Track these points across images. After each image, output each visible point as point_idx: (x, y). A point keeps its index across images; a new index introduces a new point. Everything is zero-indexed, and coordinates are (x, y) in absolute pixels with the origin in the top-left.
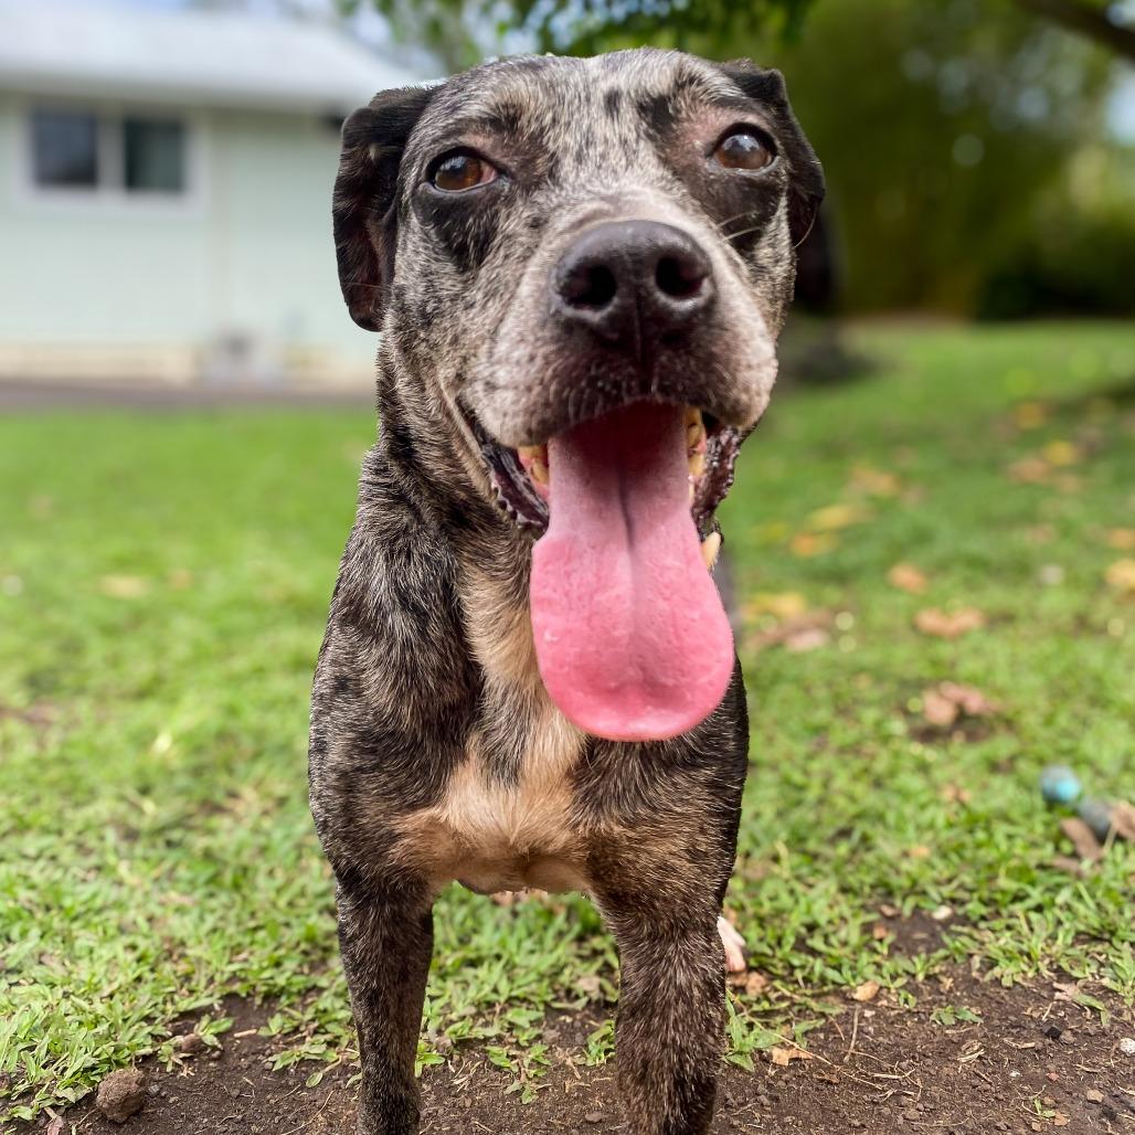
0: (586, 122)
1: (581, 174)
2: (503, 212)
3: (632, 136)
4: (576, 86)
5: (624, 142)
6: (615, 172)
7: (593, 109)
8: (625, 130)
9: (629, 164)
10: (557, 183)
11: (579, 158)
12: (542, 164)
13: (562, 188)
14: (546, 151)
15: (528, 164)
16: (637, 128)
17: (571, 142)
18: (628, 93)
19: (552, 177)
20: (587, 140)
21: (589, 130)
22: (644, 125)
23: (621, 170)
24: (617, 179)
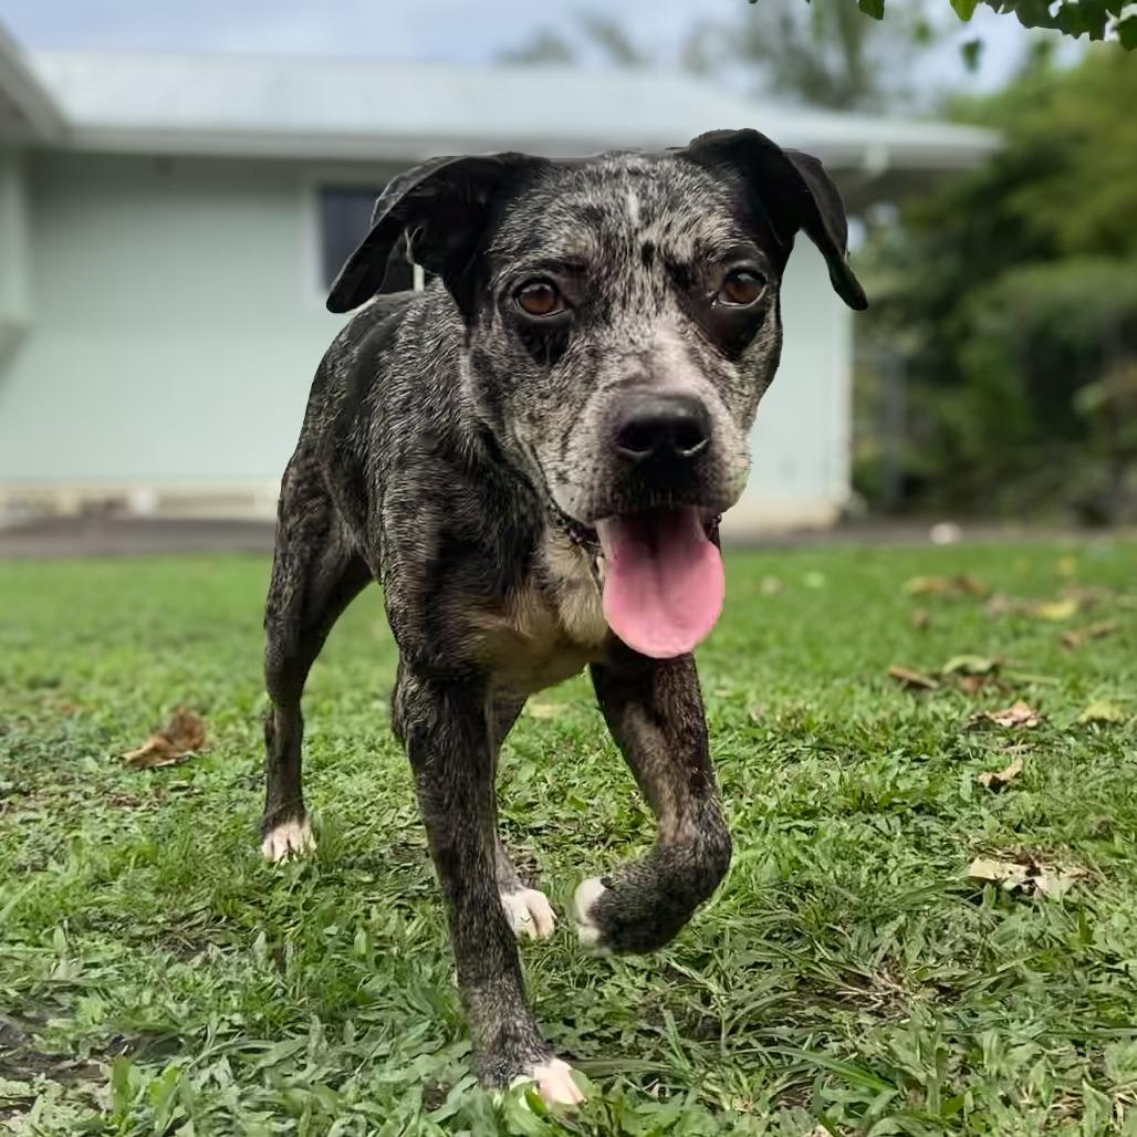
0: (629, 270)
1: (626, 319)
2: (572, 334)
3: (660, 285)
4: (623, 238)
5: (655, 289)
6: (648, 316)
7: (635, 258)
8: (655, 278)
9: (659, 310)
10: (608, 323)
11: (624, 304)
12: (598, 309)
13: (612, 328)
14: (601, 295)
15: (589, 303)
16: (664, 279)
17: (618, 289)
18: (659, 249)
19: (604, 317)
20: (629, 287)
21: (631, 278)
22: (670, 279)
23: (652, 316)
24: (649, 324)
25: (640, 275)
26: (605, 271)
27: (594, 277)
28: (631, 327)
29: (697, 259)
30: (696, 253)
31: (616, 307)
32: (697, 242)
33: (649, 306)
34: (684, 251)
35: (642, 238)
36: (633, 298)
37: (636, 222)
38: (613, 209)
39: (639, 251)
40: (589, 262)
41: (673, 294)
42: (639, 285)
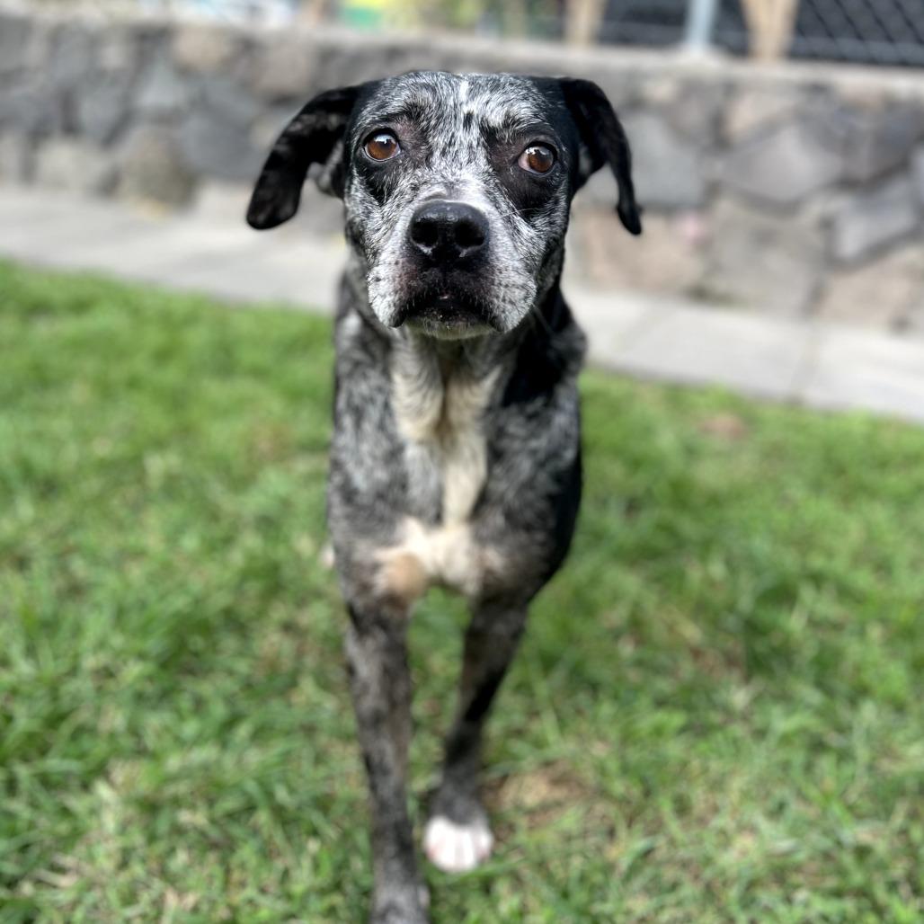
0: (452, 130)
1: (442, 163)
2: (402, 175)
4: (451, 106)
6: (461, 164)
7: (458, 122)
8: (472, 139)
10: (429, 165)
11: (444, 153)
16: (479, 139)
18: (478, 117)
19: (427, 161)
20: (450, 142)
21: (453, 136)
22: (482, 139)
23: (464, 164)
24: (461, 169)
25: (461, 134)
26: (433, 122)
27: (425, 124)
28: (445, 168)
29: (506, 125)
30: (505, 121)
32: (507, 115)
33: (464, 156)
34: (496, 119)
35: (466, 109)
37: (464, 96)
39: (462, 116)
40: (423, 110)
41: (484, 151)
42: (458, 143)
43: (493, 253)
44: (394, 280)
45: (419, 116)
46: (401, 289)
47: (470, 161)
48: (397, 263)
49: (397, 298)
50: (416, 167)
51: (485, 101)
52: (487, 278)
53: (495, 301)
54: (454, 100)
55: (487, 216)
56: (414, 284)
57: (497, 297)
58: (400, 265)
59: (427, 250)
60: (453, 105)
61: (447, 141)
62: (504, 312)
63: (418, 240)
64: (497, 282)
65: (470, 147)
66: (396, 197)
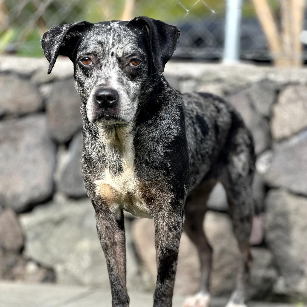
0: (108, 58)
1: (105, 69)
3: (115, 62)
7: (109, 55)
8: (114, 60)
11: (105, 66)
12: (99, 66)
13: (101, 71)
14: (100, 63)
16: (116, 61)
17: (104, 62)
18: (115, 54)
19: (100, 68)
20: (107, 62)
21: (108, 60)
22: (117, 61)
23: (112, 69)
24: (110, 71)
25: (110, 59)
26: (101, 57)
27: (99, 58)
28: (106, 71)
29: (123, 56)
30: (123, 55)
31: (103, 66)
32: (123, 53)
33: (111, 66)
34: (120, 55)
35: (111, 51)
36: (108, 64)
37: (111, 46)
38: (106, 43)
39: (110, 53)
40: (98, 54)
41: (118, 64)
42: (110, 61)
43: (120, 102)
44: (92, 110)
45: (97, 55)
46: (94, 113)
47: (113, 68)
48: (92, 106)
49: (93, 115)
50: (97, 70)
51: (117, 48)
52: (118, 109)
53: (122, 115)
54: (108, 48)
55: (117, 90)
56: (98, 112)
57: (123, 114)
58: (93, 107)
59: (100, 103)
60: (108, 50)
61: (106, 62)
62: (125, 117)
63: (97, 100)
64: (122, 110)
65: (114, 63)
66: (93, 78)
